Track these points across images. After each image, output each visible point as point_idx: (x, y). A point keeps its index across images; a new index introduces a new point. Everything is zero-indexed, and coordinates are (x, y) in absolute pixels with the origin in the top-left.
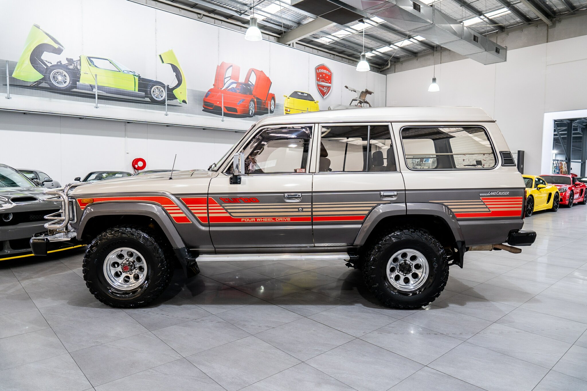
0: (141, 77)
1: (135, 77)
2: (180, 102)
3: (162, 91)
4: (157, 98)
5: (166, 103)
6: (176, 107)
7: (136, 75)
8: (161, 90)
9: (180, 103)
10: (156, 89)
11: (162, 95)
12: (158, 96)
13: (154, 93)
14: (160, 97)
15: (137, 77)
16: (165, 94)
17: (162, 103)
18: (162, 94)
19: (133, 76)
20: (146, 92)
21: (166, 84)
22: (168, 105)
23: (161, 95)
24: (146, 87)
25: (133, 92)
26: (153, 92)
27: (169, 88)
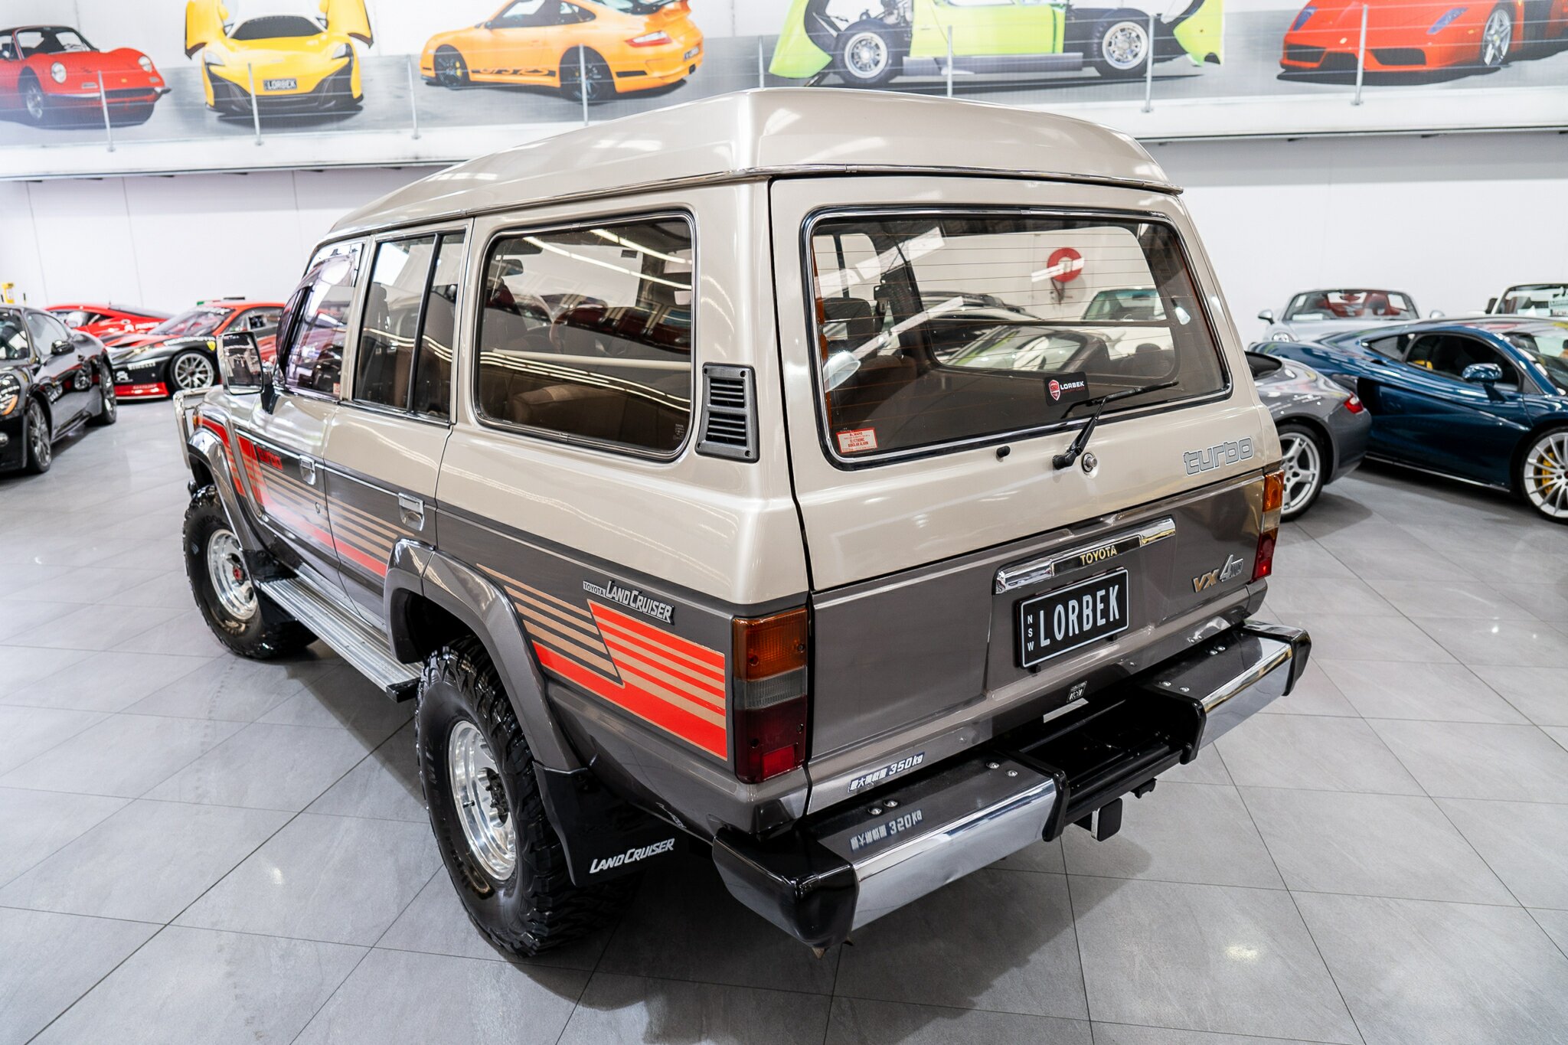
0: (1074, 7)
1: (1057, 9)
2: (1196, 63)
3: (1138, 36)
4: (1120, 63)
5: (1149, 75)
6: (1181, 81)
7: (1058, 5)
8: (1134, 35)
9: (1196, 66)
10: (1119, 34)
11: (1137, 50)
12: (1122, 56)
13: (1112, 48)
14: (1130, 57)
15: (1062, 8)
16: (1145, 47)
17: (1137, 75)
18: (1136, 47)
19: (1050, 9)
20: (1085, 49)
21: (1152, 13)
22: (1155, 78)
23: (1132, 51)
24: (1089, 36)
25: (1047, 58)
26: (1110, 44)
27: (1162, 23)
